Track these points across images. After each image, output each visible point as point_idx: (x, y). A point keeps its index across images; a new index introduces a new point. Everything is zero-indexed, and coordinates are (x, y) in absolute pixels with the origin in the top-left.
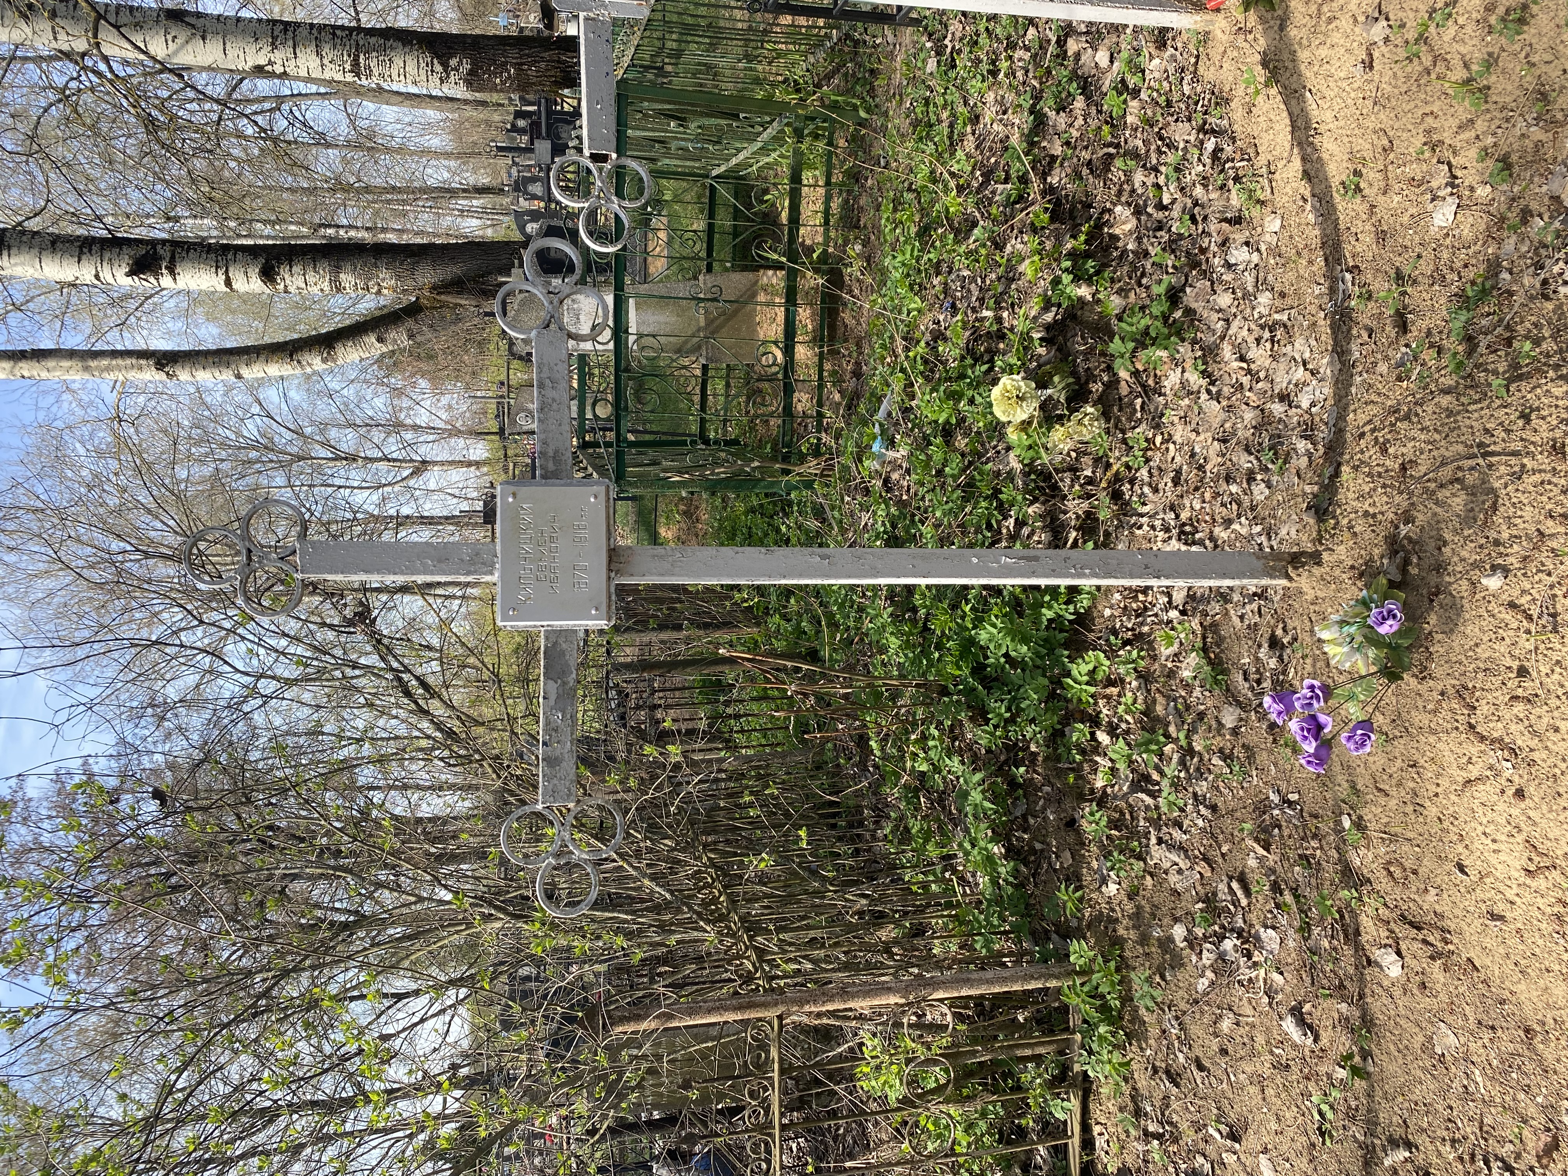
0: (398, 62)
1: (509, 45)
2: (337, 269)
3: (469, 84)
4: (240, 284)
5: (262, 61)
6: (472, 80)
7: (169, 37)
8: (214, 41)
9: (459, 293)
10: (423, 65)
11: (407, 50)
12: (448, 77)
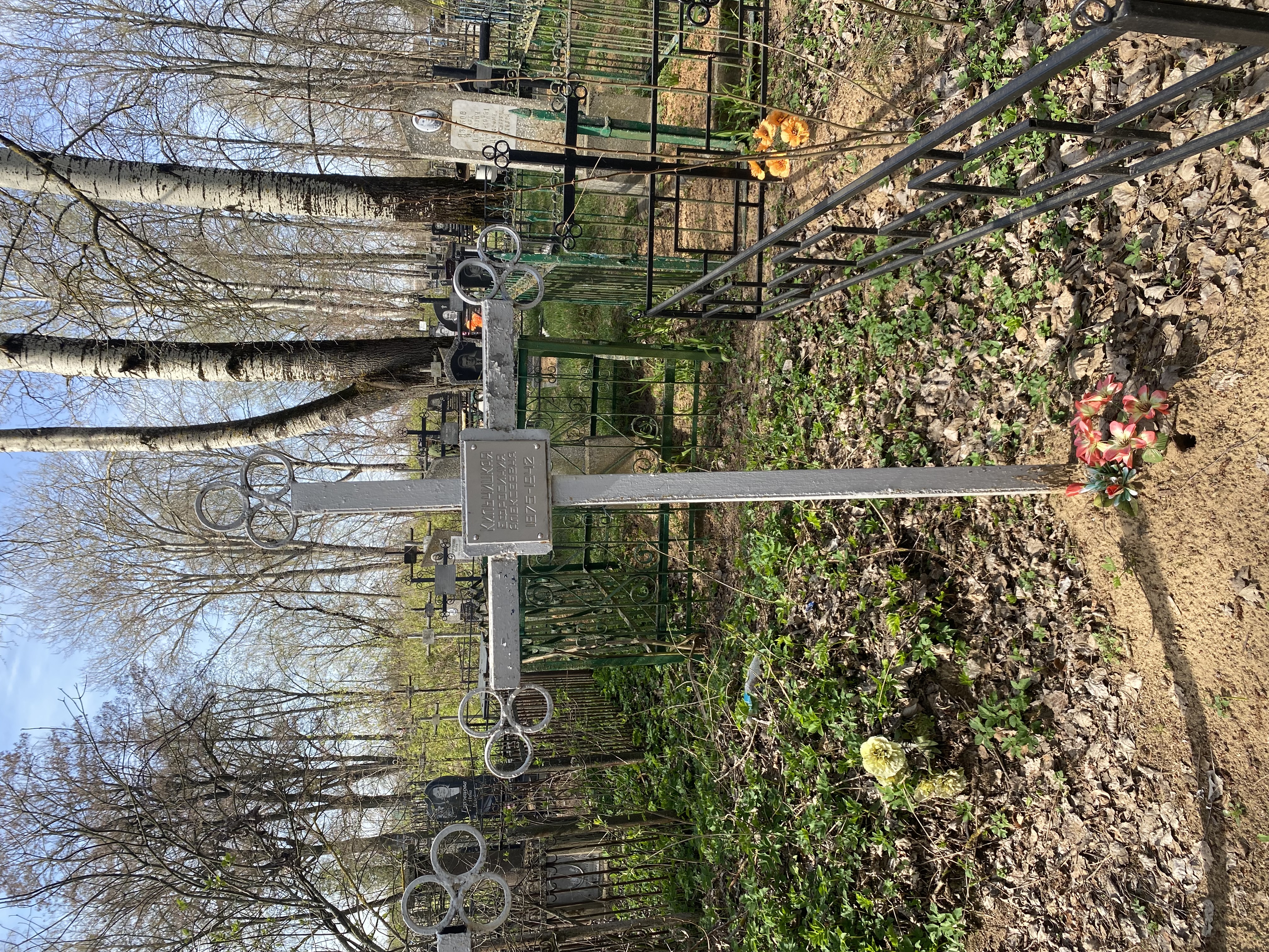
0: (342, 201)
1: (430, 185)
2: (289, 362)
3: (397, 216)
4: (210, 374)
5: (233, 203)
6: (401, 213)
7: (160, 186)
8: (196, 188)
9: (388, 380)
10: (361, 203)
11: (349, 191)
12: (381, 211)
